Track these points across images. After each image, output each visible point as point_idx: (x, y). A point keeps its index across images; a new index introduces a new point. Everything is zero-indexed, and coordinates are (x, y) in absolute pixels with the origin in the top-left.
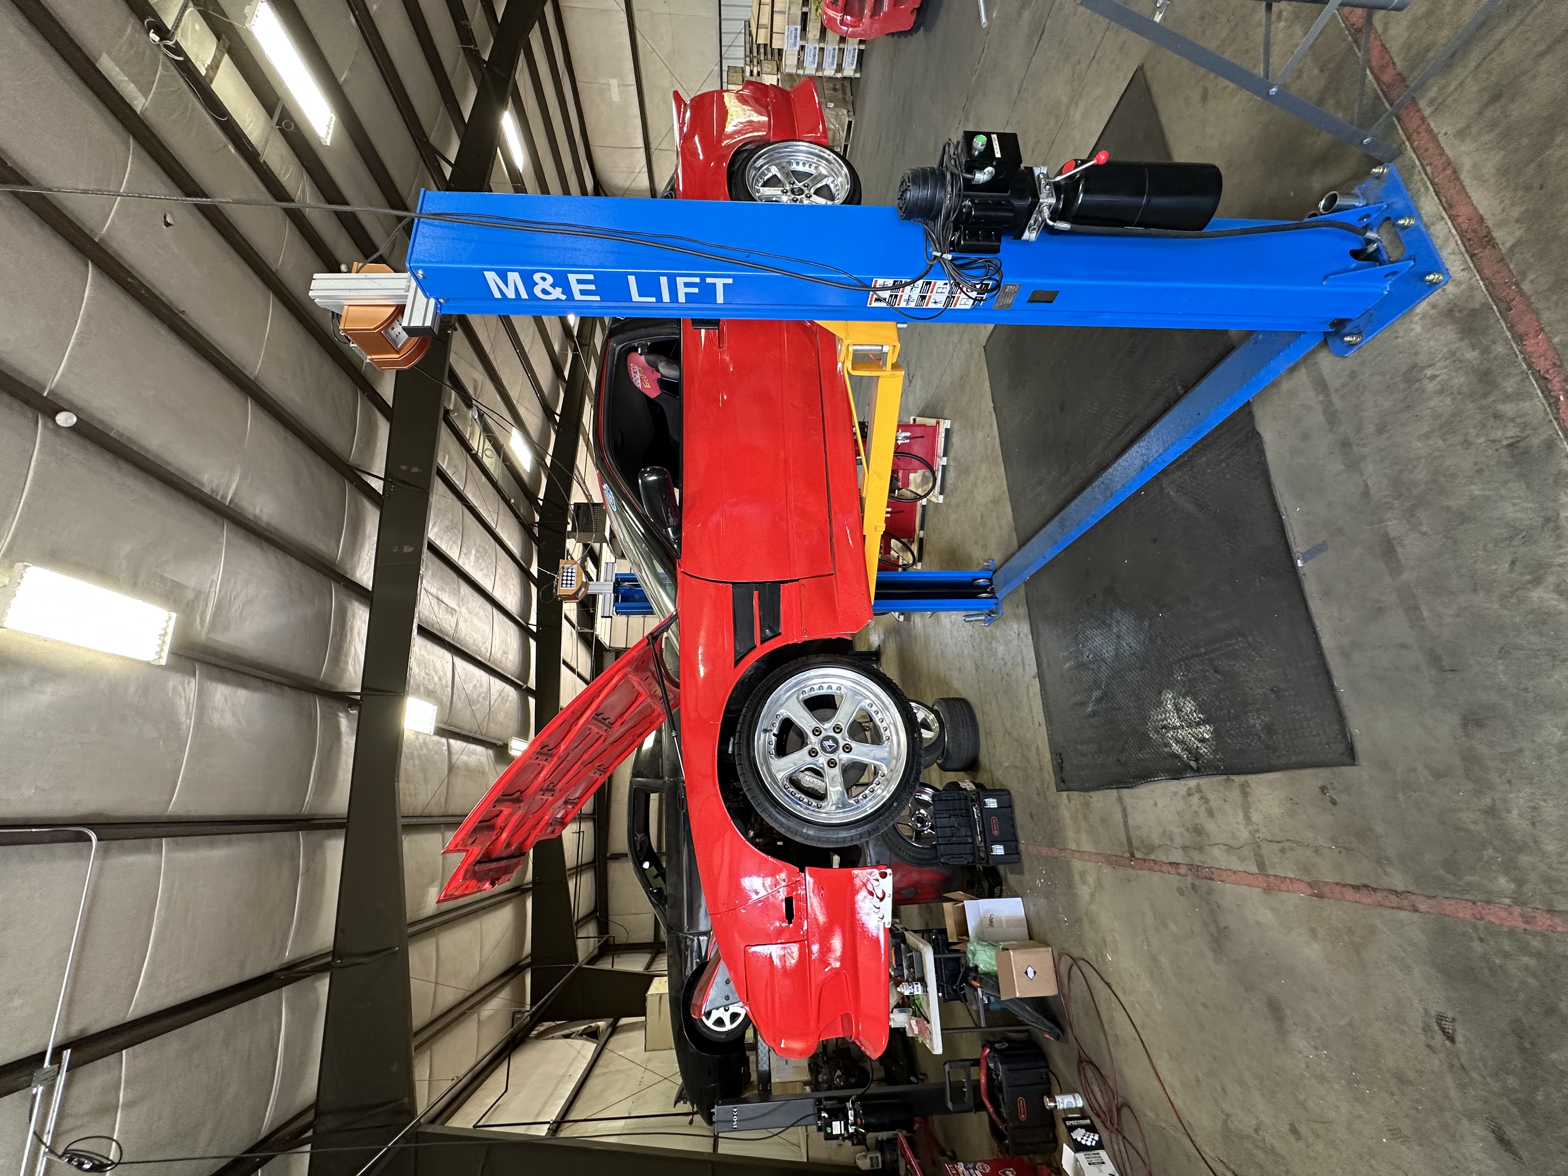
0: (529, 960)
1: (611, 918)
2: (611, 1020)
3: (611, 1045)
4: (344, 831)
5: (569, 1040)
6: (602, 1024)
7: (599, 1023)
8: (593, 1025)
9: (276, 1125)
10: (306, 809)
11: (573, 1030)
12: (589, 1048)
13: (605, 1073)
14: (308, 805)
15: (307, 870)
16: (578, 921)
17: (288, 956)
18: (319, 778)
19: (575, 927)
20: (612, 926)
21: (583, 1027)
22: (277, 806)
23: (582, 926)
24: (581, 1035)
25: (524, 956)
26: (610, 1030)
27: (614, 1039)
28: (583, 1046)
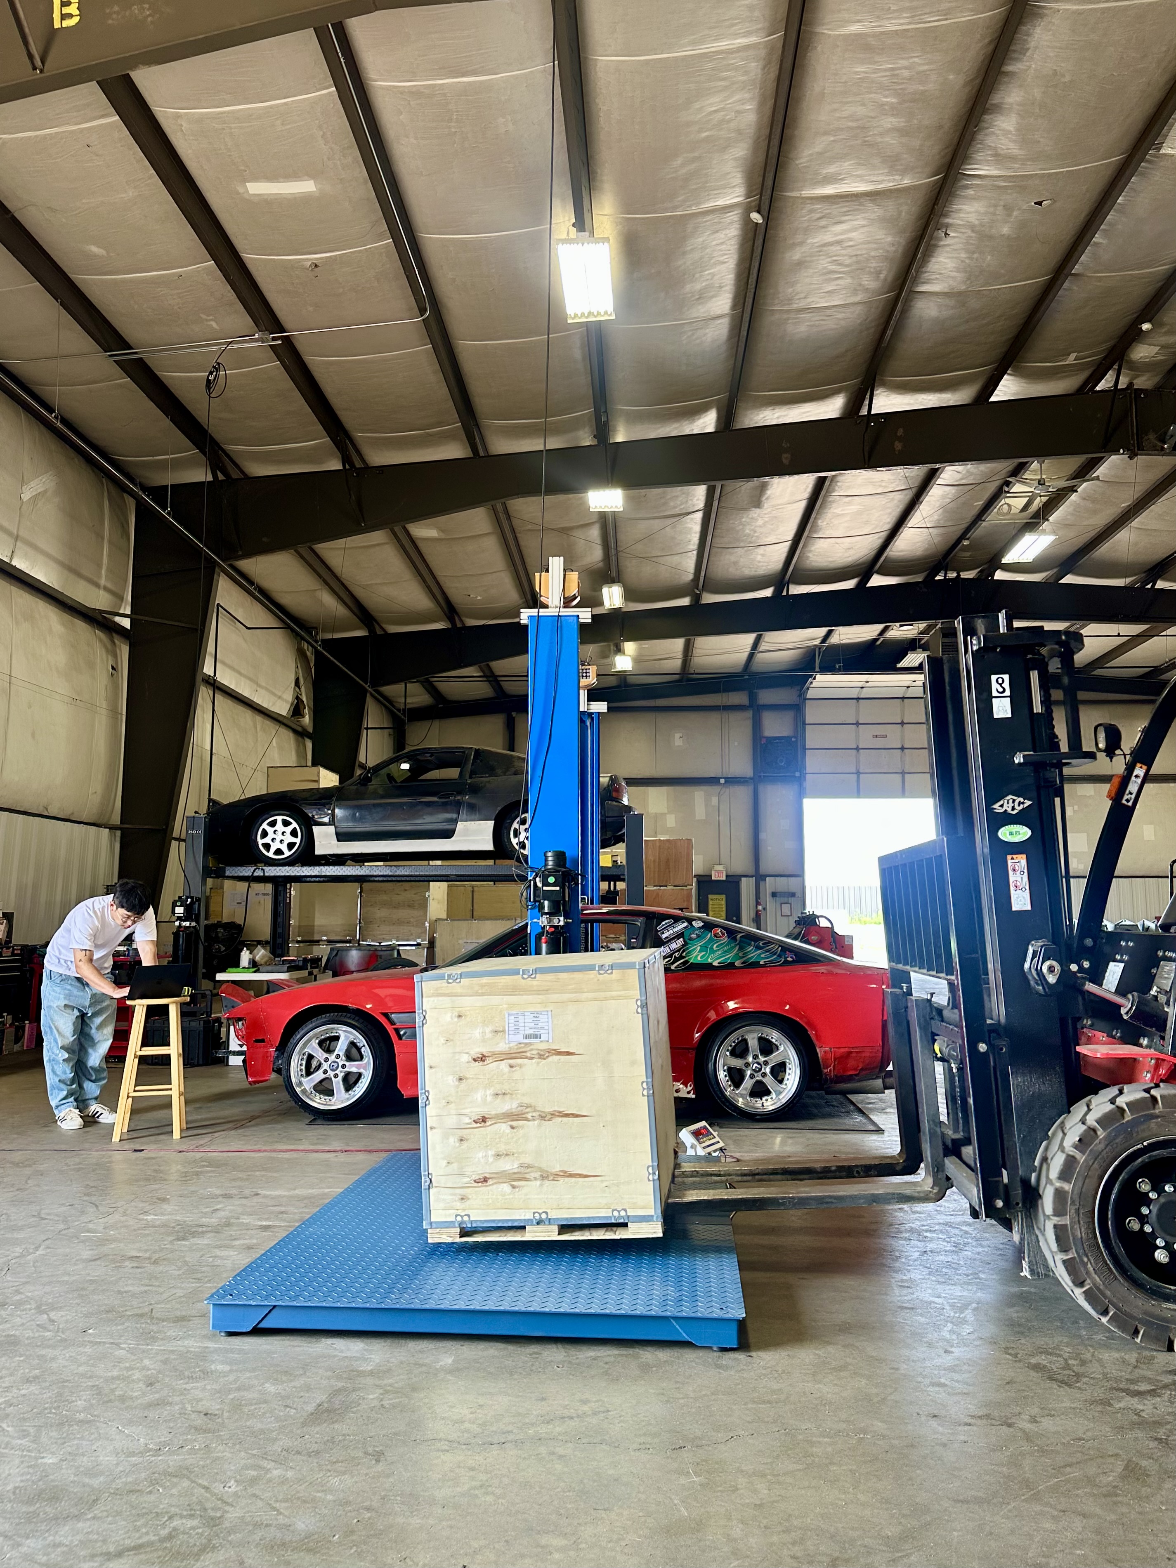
0: (379, 632)
1: (436, 723)
2: (311, 730)
3: (284, 732)
4: (472, 455)
5: (293, 685)
6: (307, 720)
7: (307, 717)
8: (306, 711)
9: (231, 454)
10: (485, 422)
11: (303, 689)
12: (283, 708)
13: (256, 728)
14: (491, 424)
15: (430, 435)
16: (431, 683)
17: (358, 435)
18: (516, 427)
19: (422, 679)
20: (426, 724)
21: (304, 699)
22: (482, 402)
23: (423, 686)
24: (297, 698)
25: (384, 626)
26: (300, 729)
27: (290, 735)
28: (286, 701)
